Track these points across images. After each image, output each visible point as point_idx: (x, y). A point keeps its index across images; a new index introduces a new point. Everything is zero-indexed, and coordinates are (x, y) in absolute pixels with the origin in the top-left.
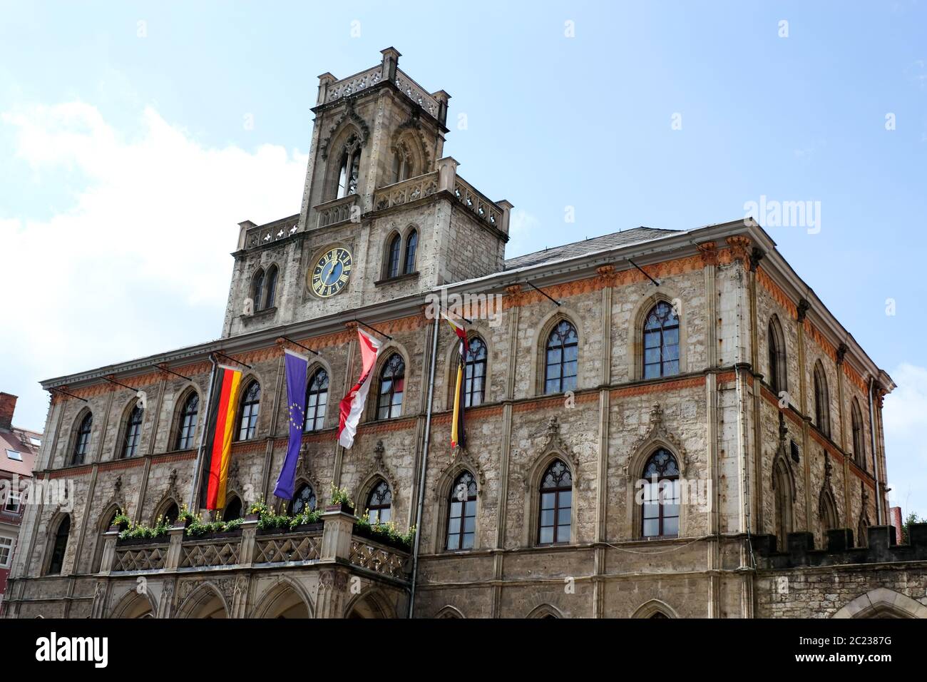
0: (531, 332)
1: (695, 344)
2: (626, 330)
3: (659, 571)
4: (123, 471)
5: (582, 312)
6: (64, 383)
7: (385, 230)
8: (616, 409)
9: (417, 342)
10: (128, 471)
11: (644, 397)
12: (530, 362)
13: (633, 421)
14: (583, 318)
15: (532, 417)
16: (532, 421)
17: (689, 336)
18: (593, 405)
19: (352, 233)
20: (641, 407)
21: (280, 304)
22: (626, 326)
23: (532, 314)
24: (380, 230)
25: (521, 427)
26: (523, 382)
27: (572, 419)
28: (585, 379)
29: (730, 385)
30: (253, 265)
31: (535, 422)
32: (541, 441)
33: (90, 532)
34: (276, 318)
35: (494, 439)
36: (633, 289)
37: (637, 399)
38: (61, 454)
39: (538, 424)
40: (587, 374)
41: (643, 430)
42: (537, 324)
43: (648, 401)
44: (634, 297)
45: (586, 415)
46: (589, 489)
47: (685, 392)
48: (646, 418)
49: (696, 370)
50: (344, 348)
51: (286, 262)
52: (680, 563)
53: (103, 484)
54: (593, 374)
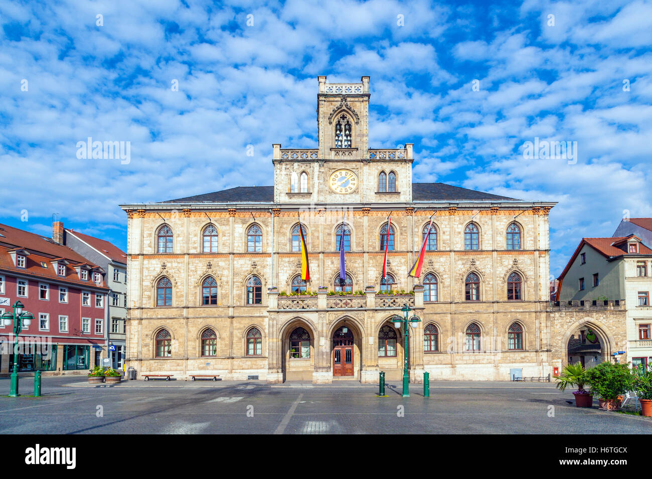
0: (460, 226)
1: (530, 241)
2: (502, 232)
3: (518, 310)
4: (212, 259)
5: (483, 222)
6: (144, 208)
7: (377, 169)
8: (499, 258)
9: (402, 222)
10: (215, 260)
11: (510, 256)
12: (461, 237)
13: (506, 263)
14: (483, 224)
15: (462, 257)
16: (463, 259)
17: (527, 238)
18: (489, 256)
19: (356, 166)
20: (509, 259)
21: (314, 191)
22: (502, 230)
23: (460, 219)
24: (374, 169)
25: (458, 260)
26: (458, 245)
27: (481, 260)
28: (486, 246)
29: (543, 255)
30: (288, 168)
31: (465, 259)
32: (468, 266)
33: (192, 287)
34: (312, 198)
35: (446, 264)
36: (505, 217)
37: (507, 256)
38: (150, 246)
39: (466, 260)
40: (486, 245)
41: (510, 267)
42: (462, 223)
43: (512, 257)
44: (505, 220)
45: (487, 259)
46: (489, 284)
47: (526, 256)
48: (511, 263)
49: (530, 249)
50: (360, 218)
51: (313, 171)
52: (525, 308)
53: (195, 264)
54: (489, 245)
